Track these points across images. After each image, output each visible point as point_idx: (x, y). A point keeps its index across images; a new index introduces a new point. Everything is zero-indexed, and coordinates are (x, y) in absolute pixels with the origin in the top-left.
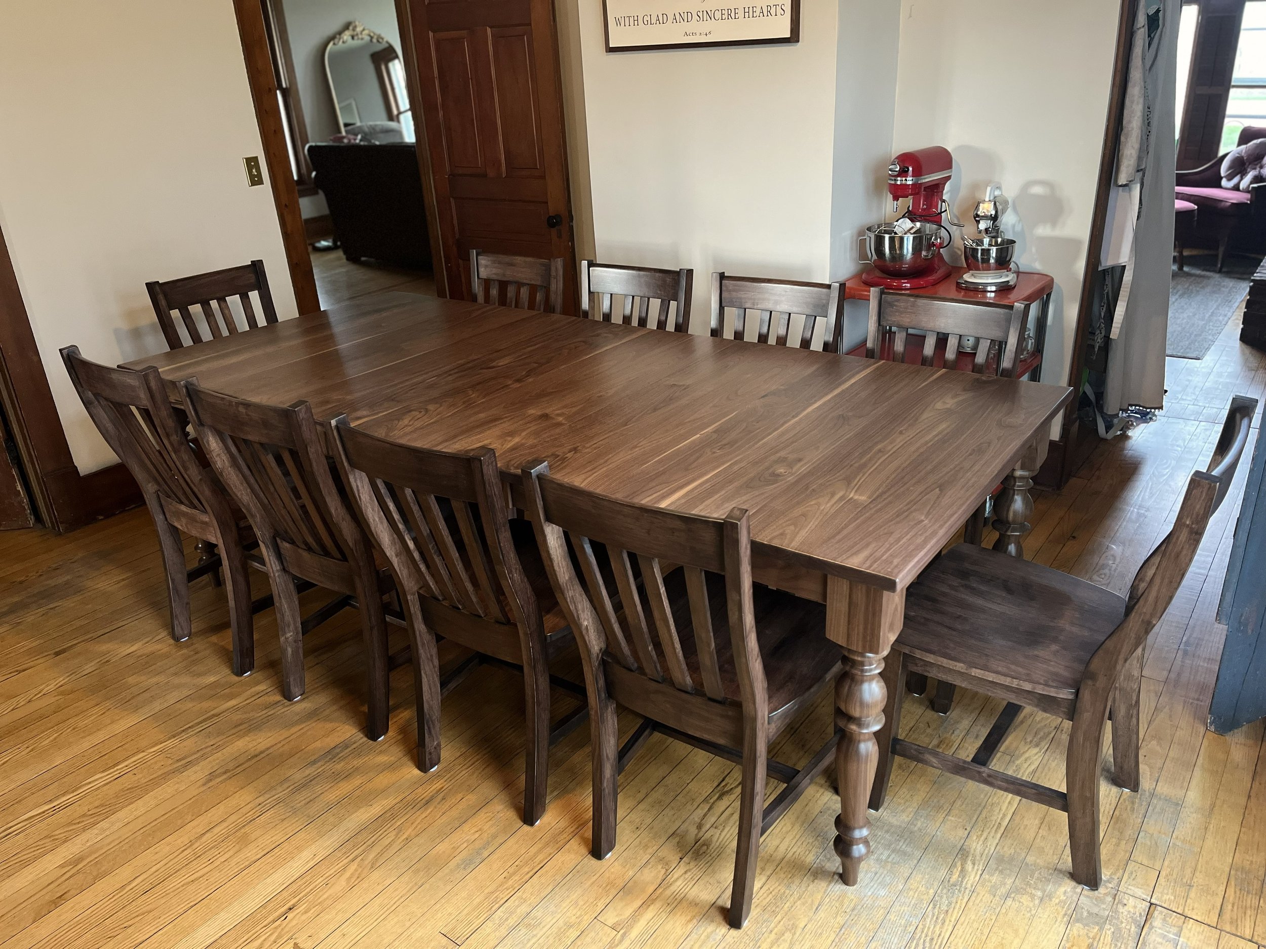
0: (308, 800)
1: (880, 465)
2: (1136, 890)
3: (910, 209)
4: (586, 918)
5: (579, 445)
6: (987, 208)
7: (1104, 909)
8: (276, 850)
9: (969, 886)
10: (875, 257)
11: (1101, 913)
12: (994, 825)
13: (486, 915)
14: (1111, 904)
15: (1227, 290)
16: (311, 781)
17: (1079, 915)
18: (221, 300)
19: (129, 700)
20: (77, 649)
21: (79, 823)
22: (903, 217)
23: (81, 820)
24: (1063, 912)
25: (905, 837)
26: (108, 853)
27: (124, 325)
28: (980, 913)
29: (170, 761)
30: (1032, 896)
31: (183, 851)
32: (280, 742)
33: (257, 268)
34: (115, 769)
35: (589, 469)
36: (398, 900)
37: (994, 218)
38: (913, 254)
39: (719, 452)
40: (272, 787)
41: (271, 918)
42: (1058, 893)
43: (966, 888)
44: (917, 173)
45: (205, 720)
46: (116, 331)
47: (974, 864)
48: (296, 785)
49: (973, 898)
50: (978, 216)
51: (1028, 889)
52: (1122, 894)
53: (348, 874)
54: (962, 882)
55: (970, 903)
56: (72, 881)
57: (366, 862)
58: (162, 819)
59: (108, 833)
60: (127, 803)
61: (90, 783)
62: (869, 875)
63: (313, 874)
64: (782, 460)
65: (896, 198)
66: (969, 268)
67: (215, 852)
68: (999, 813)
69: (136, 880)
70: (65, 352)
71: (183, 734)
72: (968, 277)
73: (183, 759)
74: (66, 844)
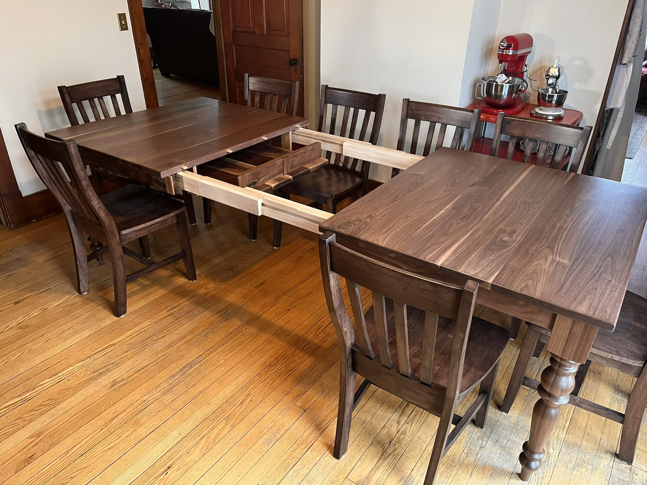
0: (172, 399)
1: (565, 238)
2: (642, 466)
3: (506, 68)
4: (341, 477)
5: (371, 213)
6: (554, 72)
7: (626, 477)
8: (157, 430)
9: (552, 462)
10: (485, 95)
11: (625, 479)
12: (561, 426)
13: (283, 474)
14: (629, 474)
15: (640, 121)
16: (173, 388)
17: (613, 480)
18: (100, 98)
19: (61, 334)
20: (27, 301)
21: (38, 410)
22: (501, 73)
23: (39, 408)
24: (605, 479)
25: (514, 432)
26: (57, 429)
27: (43, 109)
28: (560, 479)
29: (89, 373)
30: (587, 469)
31: (102, 429)
32: (152, 363)
33: (120, 80)
34: (57, 376)
35: (384, 231)
36: (232, 463)
37: (557, 78)
38: (508, 95)
39: (462, 224)
40: (151, 391)
41: (158, 474)
42: (600, 467)
43: (551, 464)
44: (516, 49)
45: (107, 348)
46: (39, 112)
47: (553, 449)
48: (164, 390)
49: (555, 470)
50: (548, 75)
51: (584, 465)
52: (634, 468)
53: (200, 446)
54: (548, 460)
55: (554, 473)
56: (36, 447)
57: (211, 439)
58: (87, 408)
59: (55, 417)
60: (66, 397)
61: (42, 385)
62: (497, 455)
63: (180, 446)
64: (503, 231)
65: (501, 62)
66: (539, 105)
67: (120, 431)
68: (563, 419)
69: (76, 447)
70: (18, 127)
71: (95, 356)
72: (537, 110)
73: (96, 371)
74: (32, 423)
